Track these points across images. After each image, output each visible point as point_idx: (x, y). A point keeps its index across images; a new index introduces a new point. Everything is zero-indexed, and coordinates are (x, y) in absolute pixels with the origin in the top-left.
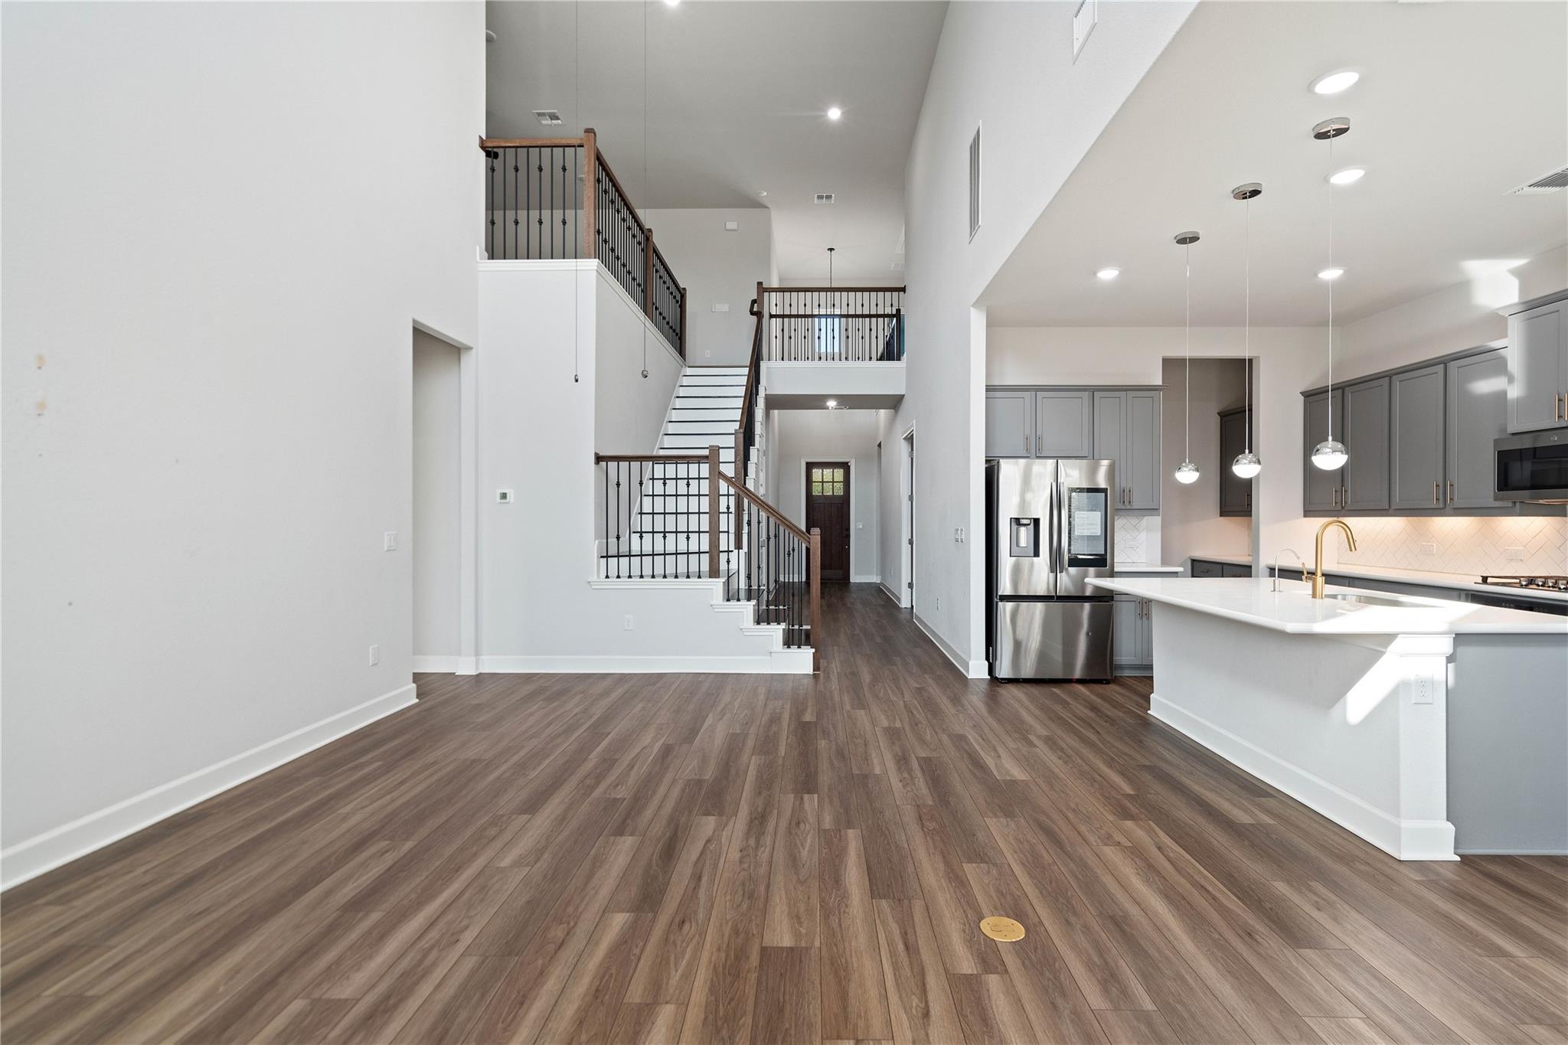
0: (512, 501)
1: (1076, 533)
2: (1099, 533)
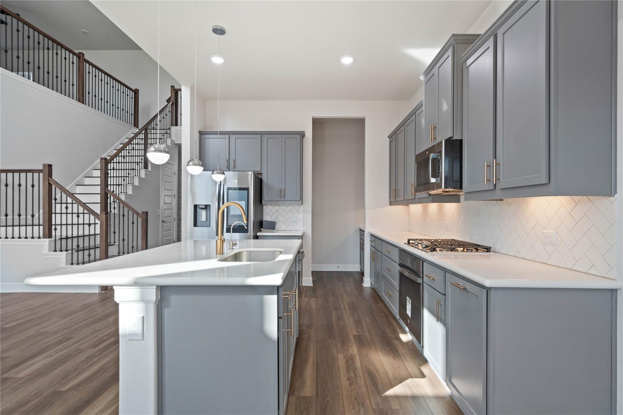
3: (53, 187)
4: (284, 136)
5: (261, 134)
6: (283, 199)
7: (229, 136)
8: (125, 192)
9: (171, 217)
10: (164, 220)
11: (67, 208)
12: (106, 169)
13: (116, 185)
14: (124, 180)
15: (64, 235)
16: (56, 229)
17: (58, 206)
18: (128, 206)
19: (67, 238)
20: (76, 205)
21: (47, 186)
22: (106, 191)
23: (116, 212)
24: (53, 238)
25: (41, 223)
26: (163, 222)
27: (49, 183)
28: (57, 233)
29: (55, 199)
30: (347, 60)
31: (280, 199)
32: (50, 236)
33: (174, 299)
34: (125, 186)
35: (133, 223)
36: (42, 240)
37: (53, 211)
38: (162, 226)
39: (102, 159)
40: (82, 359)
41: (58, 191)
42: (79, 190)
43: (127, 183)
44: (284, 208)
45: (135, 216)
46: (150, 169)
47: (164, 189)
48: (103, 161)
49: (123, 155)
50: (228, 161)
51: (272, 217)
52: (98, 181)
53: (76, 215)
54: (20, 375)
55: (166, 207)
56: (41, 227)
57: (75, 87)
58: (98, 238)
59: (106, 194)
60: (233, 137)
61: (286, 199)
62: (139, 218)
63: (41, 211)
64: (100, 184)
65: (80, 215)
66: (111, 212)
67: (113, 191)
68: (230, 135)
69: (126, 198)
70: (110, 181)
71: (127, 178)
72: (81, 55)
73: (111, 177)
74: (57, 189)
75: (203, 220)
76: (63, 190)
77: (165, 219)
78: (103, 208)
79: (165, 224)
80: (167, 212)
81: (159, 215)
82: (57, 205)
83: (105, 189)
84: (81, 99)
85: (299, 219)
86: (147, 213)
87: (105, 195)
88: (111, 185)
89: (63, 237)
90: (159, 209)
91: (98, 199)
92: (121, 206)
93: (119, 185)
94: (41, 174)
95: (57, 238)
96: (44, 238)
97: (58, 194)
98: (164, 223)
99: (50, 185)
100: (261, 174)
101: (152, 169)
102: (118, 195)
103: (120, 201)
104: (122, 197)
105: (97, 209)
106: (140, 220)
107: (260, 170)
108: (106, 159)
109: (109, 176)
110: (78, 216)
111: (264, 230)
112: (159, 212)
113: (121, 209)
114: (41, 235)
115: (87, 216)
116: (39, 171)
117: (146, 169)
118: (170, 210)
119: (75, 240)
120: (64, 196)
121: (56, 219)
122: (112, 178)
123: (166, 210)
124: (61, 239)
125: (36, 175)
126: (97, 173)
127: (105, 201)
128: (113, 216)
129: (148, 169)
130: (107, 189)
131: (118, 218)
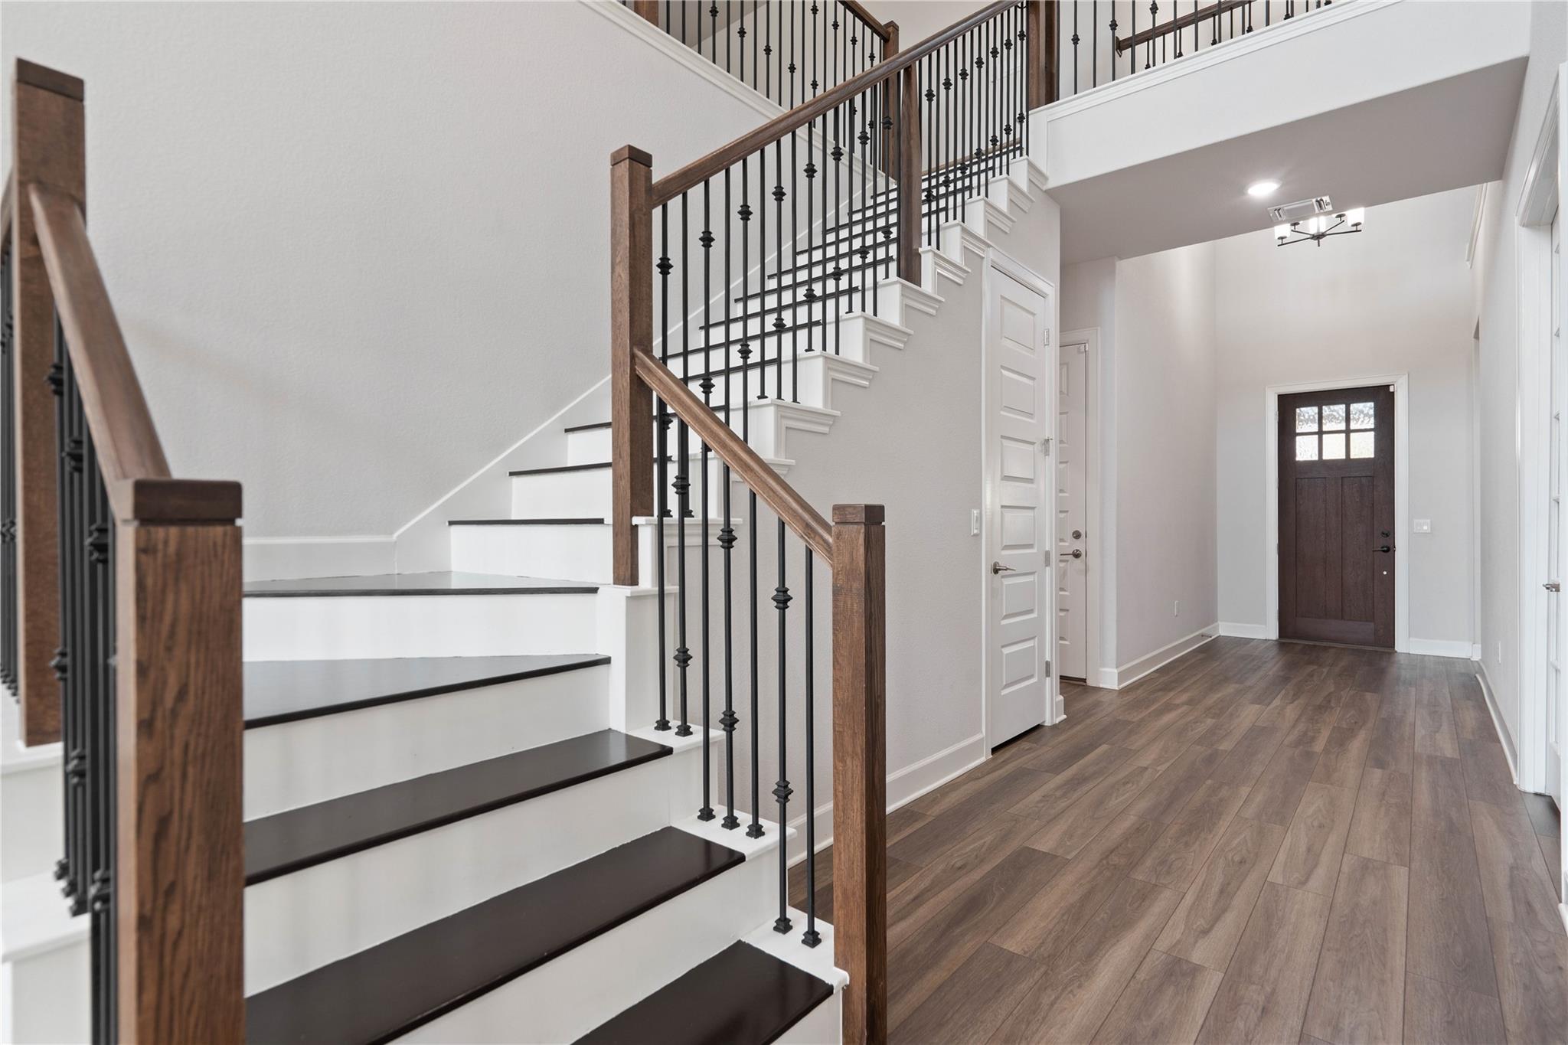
9: (1030, 546)
10: (1002, 564)
22: (640, 371)
26: (996, 571)
38: (993, 593)
45: (797, 541)
46: (928, 284)
47: (997, 404)
55: (1012, 494)
59: (647, 395)
62: (820, 558)
77: (1004, 558)
79: (1007, 582)
80: (1016, 522)
81: (978, 536)
83: (634, 357)
90: (980, 508)
98: (1003, 577)
112: (979, 519)
117: (907, 279)
118: (1030, 513)
123: (1009, 515)
128: (693, 540)
129: (918, 282)
130: (648, 352)
131: (699, 552)
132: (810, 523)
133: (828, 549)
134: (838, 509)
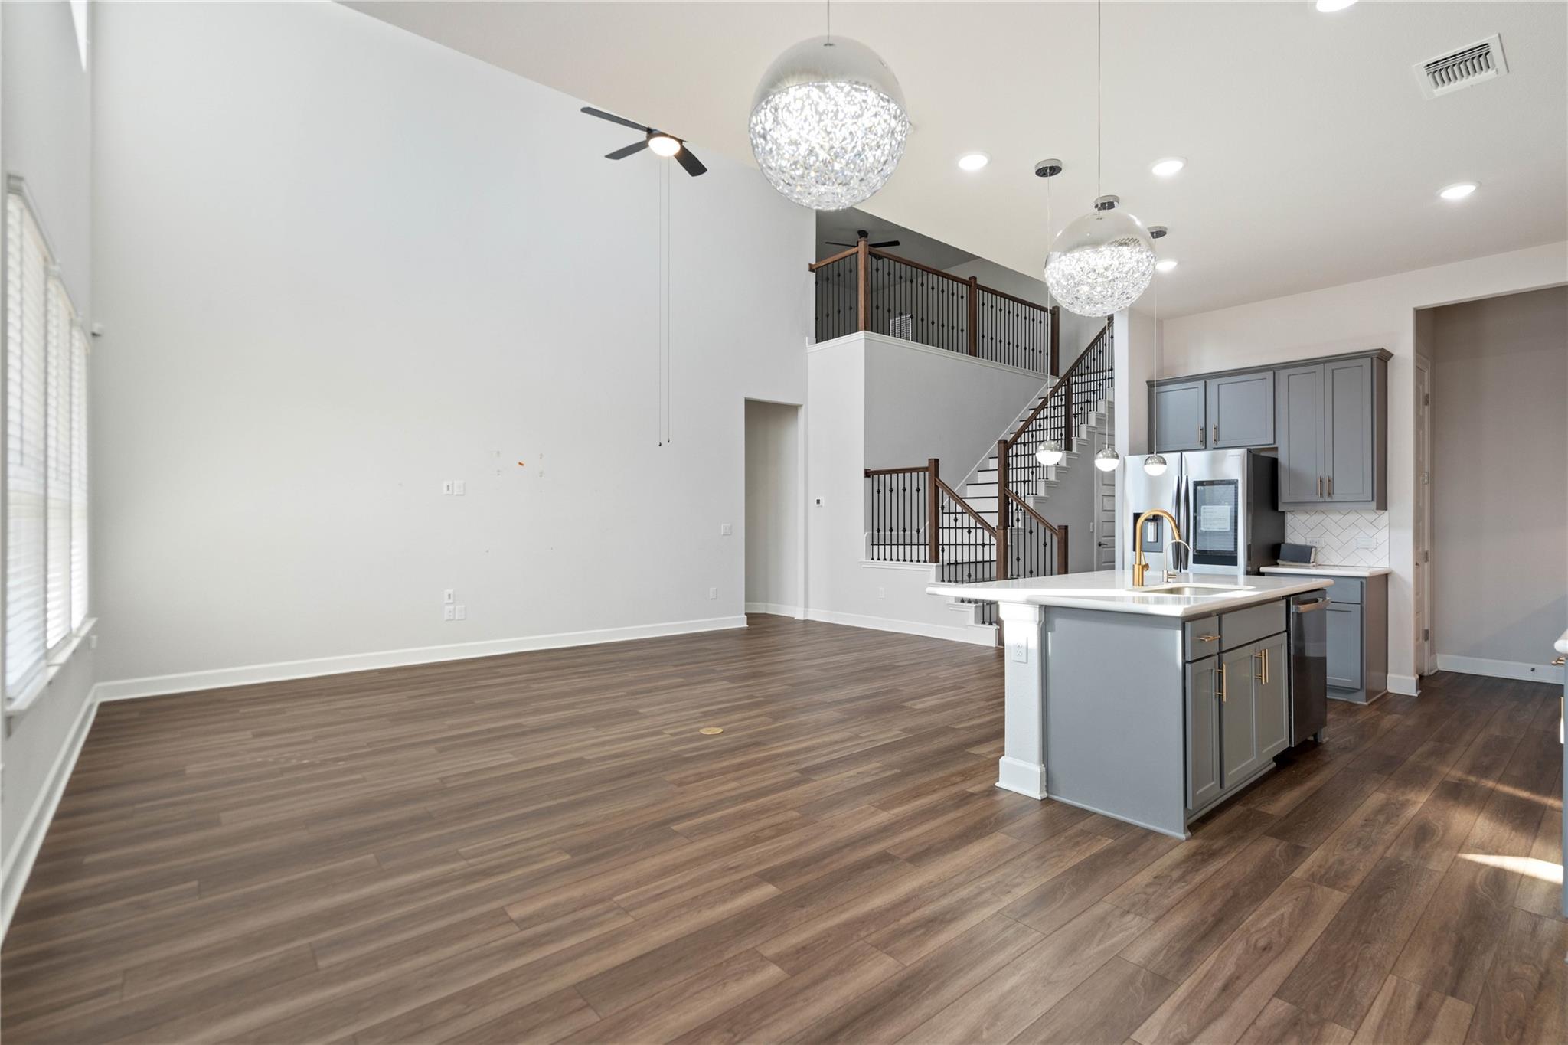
0: (823, 505)
1: (1202, 529)
2: (1228, 529)
3: (940, 490)
4: (1329, 366)
5: (1274, 369)
6: (1328, 499)
7: (1205, 382)
8: (1034, 493)
10: (1102, 542)
11: (956, 520)
12: (1006, 457)
13: (1021, 481)
14: (1032, 473)
15: (953, 560)
16: (943, 550)
17: (946, 516)
18: (1037, 516)
19: (956, 563)
20: (967, 515)
21: (933, 489)
22: (1006, 492)
23: (1020, 526)
24: (941, 563)
25: (927, 542)
26: (1100, 545)
27: (936, 486)
28: (945, 556)
29: (943, 508)
30: (1458, 193)
31: (1321, 500)
32: (937, 561)
33: (1059, 623)
34: (1034, 483)
35: (1045, 545)
36: (928, 564)
37: (941, 526)
38: (1099, 553)
39: (1000, 442)
40: (975, 708)
41: (946, 496)
42: (971, 491)
43: (1038, 477)
44: (1336, 517)
45: (1048, 533)
46: (1075, 450)
47: (1101, 483)
48: (1002, 445)
49: (1023, 441)
50: (1204, 430)
51: (1308, 536)
52: (994, 477)
53: (967, 530)
54: (917, 707)
55: (1105, 517)
56: (927, 547)
57: (965, 332)
58: (994, 565)
59: (1007, 498)
60: (1213, 384)
61: (1336, 498)
62: (1054, 536)
63: (927, 524)
64: (997, 481)
65: (972, 530)
66: (1013, 526)
67: (1017, 492)
68: (1208, 381)
69: (1035, 503)
70: (1013, 475)
71: (1038, 469)
72: (973, 281)
73: (1012, 469)
74: (944, 493)
75: (1149, 541)
76: (953, 495)
77: (1103, 540)
78: (1003, 519)
79: (1105, 549)
81: (1093, 532)
82: (944, 515)
83: (1004, 490)
84: (973, 351)
85: (1377, 543)
86: (1066, 527)
87: (1005, 500)
88: (1013, 482)
89: (951, 562)
90: (1093, 521)
91: (994, 504)
92: (1028, 516)
93: (1025, 482)
94: (927, 473)
95: (945, 563)
96: (930, 562)
97: (945, 500)
98: (1103, 547)
99: (937, 488)
100: (1276, 449)
101: (1078, 450)
102: (1023, 499)
103: (1027, 508)
104: (1030, 502)
105: (993, 521)
106: (1055, 539)
107: (1272, 442)
108: (1005, 442)
109: (1011, 467)
110: (969, 532)
111: (1284, 563)
112: (1093, 526)
113: (1028, 521)
114: (927, 558)
115: (980, 532)
116: (924, 469)
117: (1068, 450)
118: (1112, 524)
119: (966, 567)
120: (953, 502)
121: (945, 536)
122: (1015, 471)
123: (1105, 524)
124: (949, 564)
125: (921, 474)
126: (994, 464)
127: (1005, 509)
128: (1015, 533)
129: (1071, 450)
130: (1008, 488)
131: (1023, 536)
132: (1052, 529)
133: (1056, 534)
134: (1059, 526)
